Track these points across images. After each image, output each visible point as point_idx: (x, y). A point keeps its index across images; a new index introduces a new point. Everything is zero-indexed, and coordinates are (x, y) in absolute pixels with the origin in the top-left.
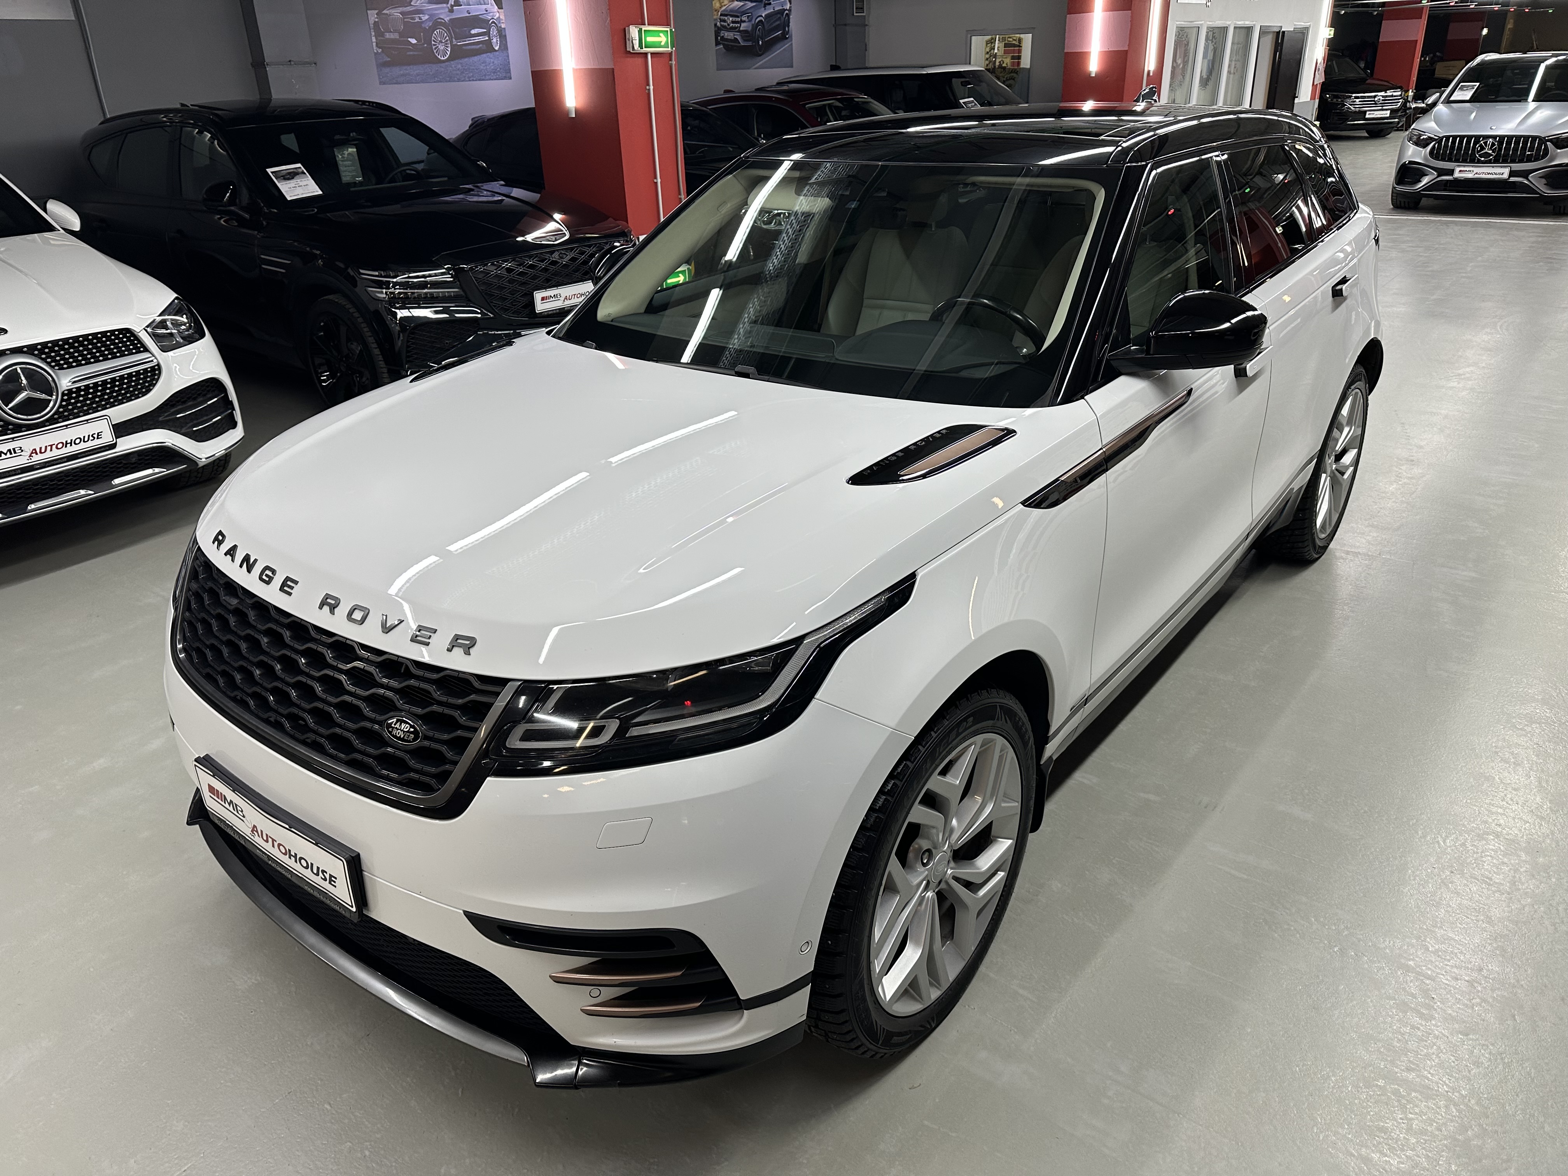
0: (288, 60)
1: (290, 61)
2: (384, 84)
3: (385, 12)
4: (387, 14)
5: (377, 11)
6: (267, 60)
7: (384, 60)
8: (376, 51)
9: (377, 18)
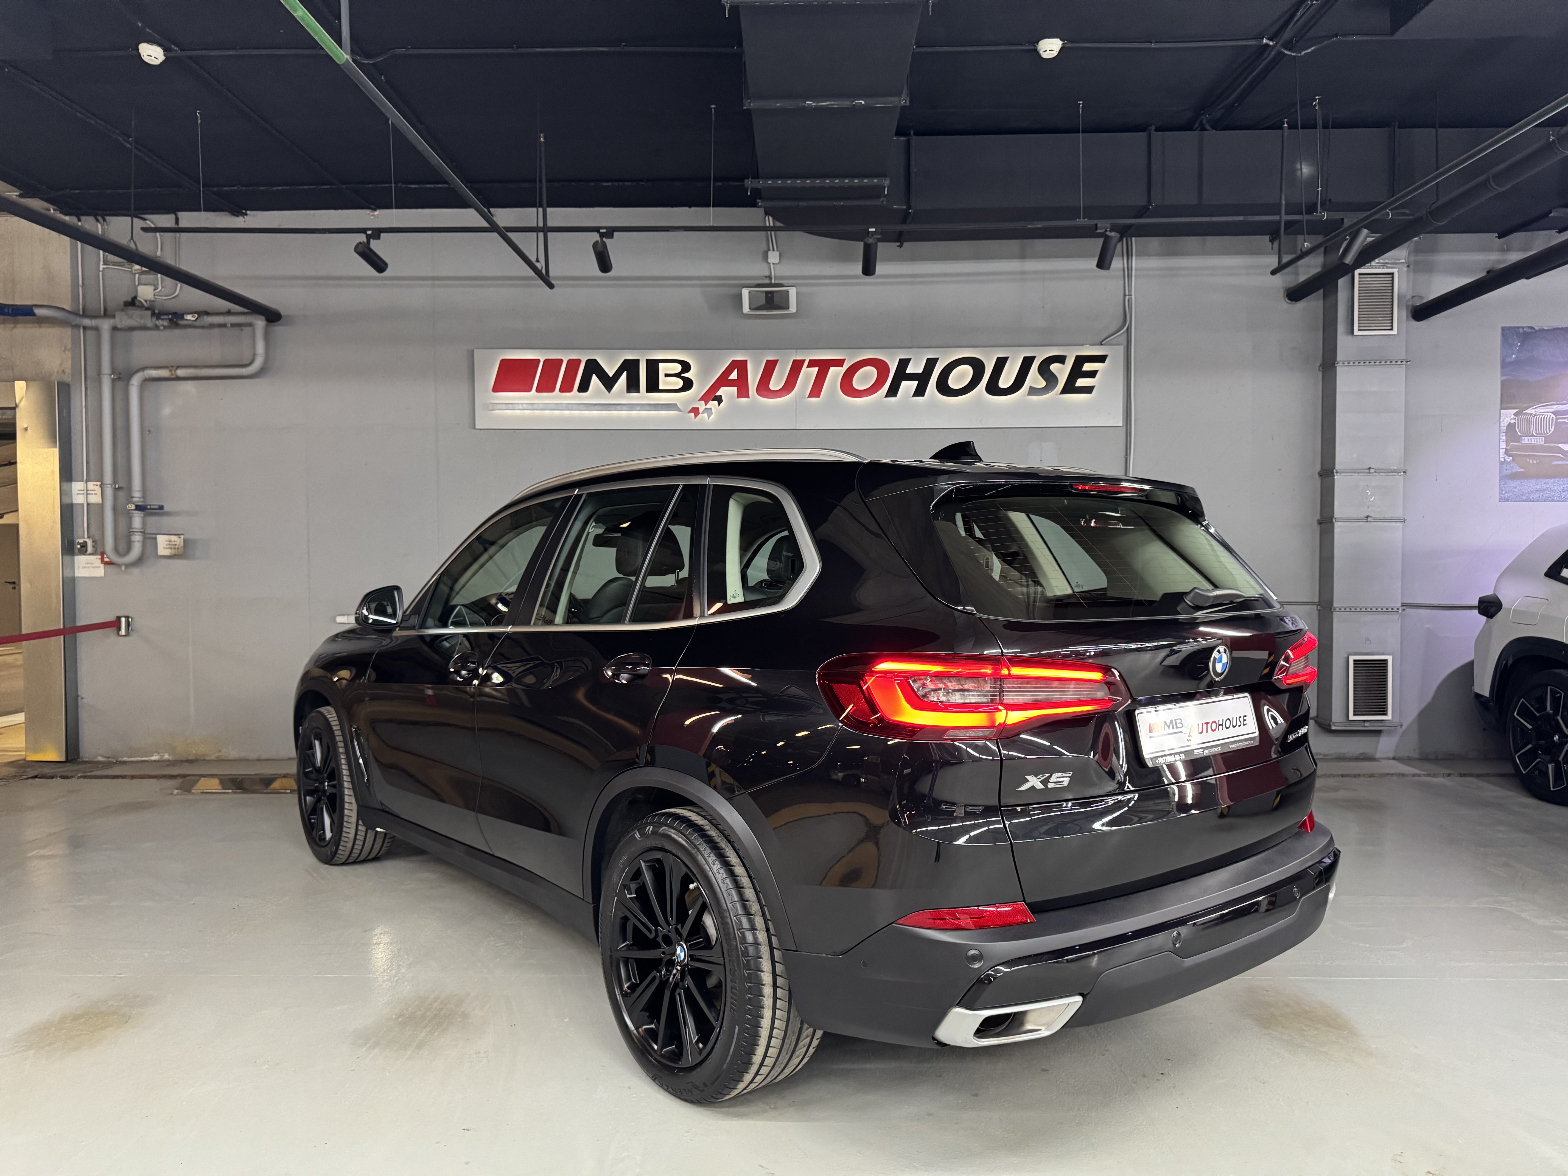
0: (1368, 467)
1: (1369, 468)
2: (1507, 500)
3: (1528, 411)
4: (1531, 414)
5: (1516, 411)
6: (1338, 466)
7: (1514, 471)
8: (1503, 460)
9: (1515, 419)
